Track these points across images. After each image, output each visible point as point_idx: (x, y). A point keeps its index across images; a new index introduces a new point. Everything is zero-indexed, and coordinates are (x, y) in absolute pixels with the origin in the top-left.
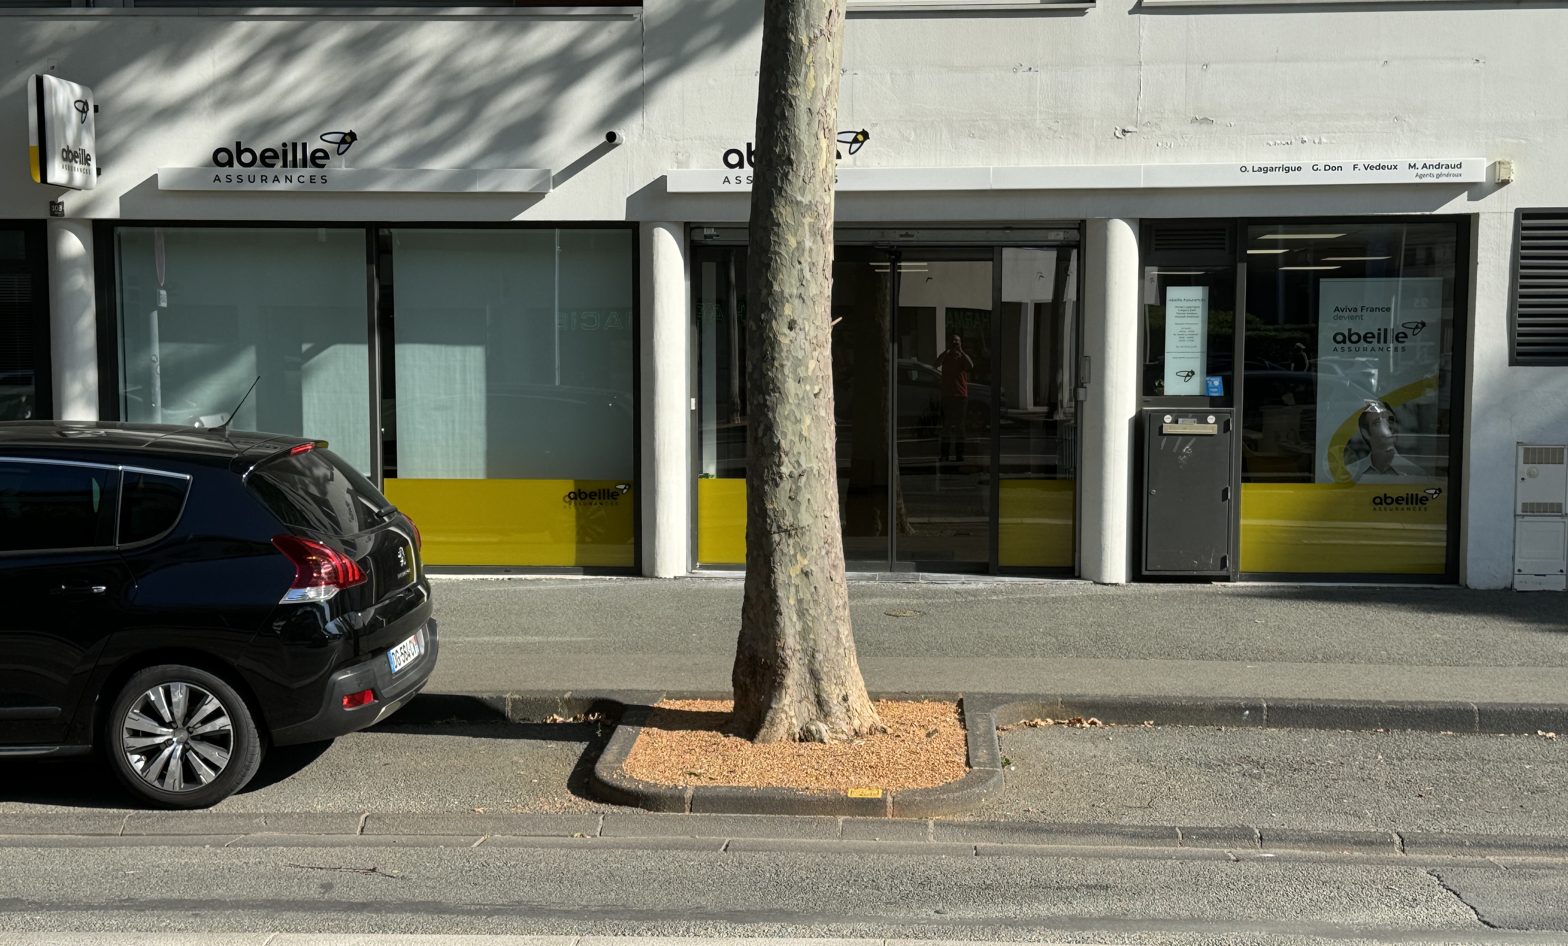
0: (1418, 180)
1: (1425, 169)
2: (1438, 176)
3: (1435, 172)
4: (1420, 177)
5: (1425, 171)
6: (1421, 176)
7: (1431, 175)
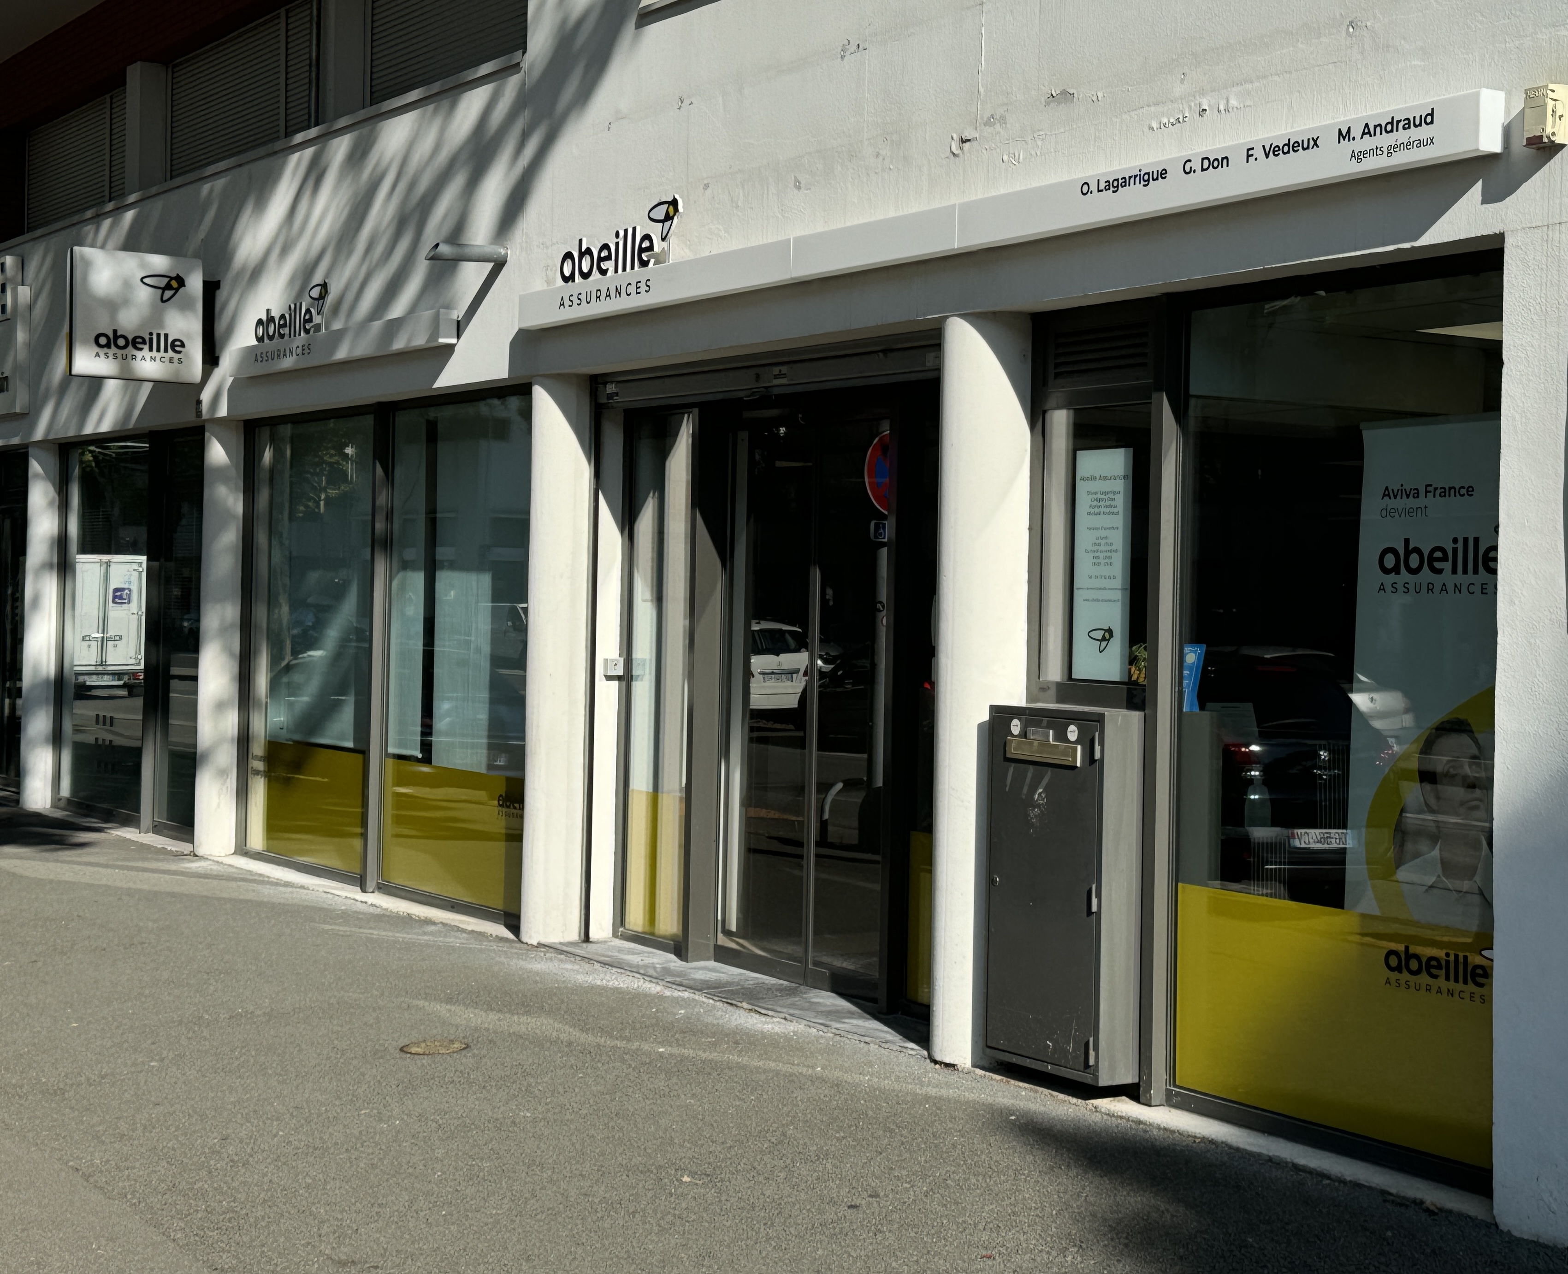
0: (1352, 169)
1: (1366, 137)
2: (1392, 149)
3: (1384, 140)
4: (1359, 160)
5: (1368, 143)
6: (1357, 157)
7: (1377, 151)
